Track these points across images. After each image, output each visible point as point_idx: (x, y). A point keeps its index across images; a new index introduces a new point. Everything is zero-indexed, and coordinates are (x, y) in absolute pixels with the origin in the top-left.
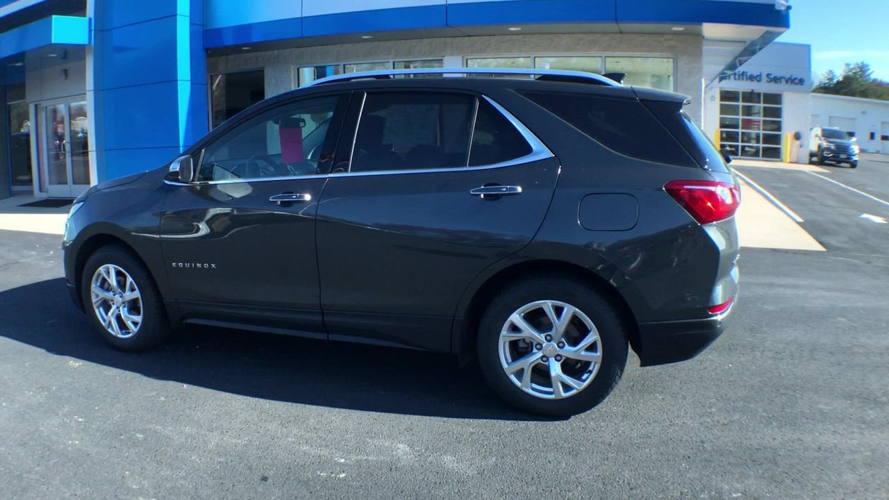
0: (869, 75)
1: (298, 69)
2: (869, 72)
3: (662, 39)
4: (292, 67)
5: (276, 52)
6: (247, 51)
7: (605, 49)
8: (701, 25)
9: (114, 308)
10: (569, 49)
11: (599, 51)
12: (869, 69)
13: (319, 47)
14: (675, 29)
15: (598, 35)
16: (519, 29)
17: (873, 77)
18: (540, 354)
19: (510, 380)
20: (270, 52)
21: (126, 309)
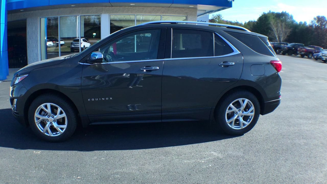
0: (221, 18)
1: (41, 19)
2: (222, 17)
3: (183, 10)
4: (38, 18)
5: (32, 12)
6: (22, 12)
7: (163, 13)
8: (197, 5)
9: (48, 123)
10: (150, 12)
11: (160, 13)
12: (222, 16)
13: (50, 10)
14: (190, 6)
15: (160, 8)
16: (134, 4)
17: (223, 19)
18: (237, 116)
19: (228, 126)
20: (29, 12)
21: (56, 123)
